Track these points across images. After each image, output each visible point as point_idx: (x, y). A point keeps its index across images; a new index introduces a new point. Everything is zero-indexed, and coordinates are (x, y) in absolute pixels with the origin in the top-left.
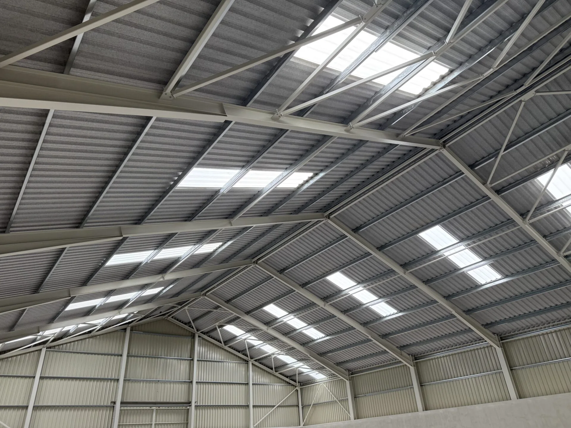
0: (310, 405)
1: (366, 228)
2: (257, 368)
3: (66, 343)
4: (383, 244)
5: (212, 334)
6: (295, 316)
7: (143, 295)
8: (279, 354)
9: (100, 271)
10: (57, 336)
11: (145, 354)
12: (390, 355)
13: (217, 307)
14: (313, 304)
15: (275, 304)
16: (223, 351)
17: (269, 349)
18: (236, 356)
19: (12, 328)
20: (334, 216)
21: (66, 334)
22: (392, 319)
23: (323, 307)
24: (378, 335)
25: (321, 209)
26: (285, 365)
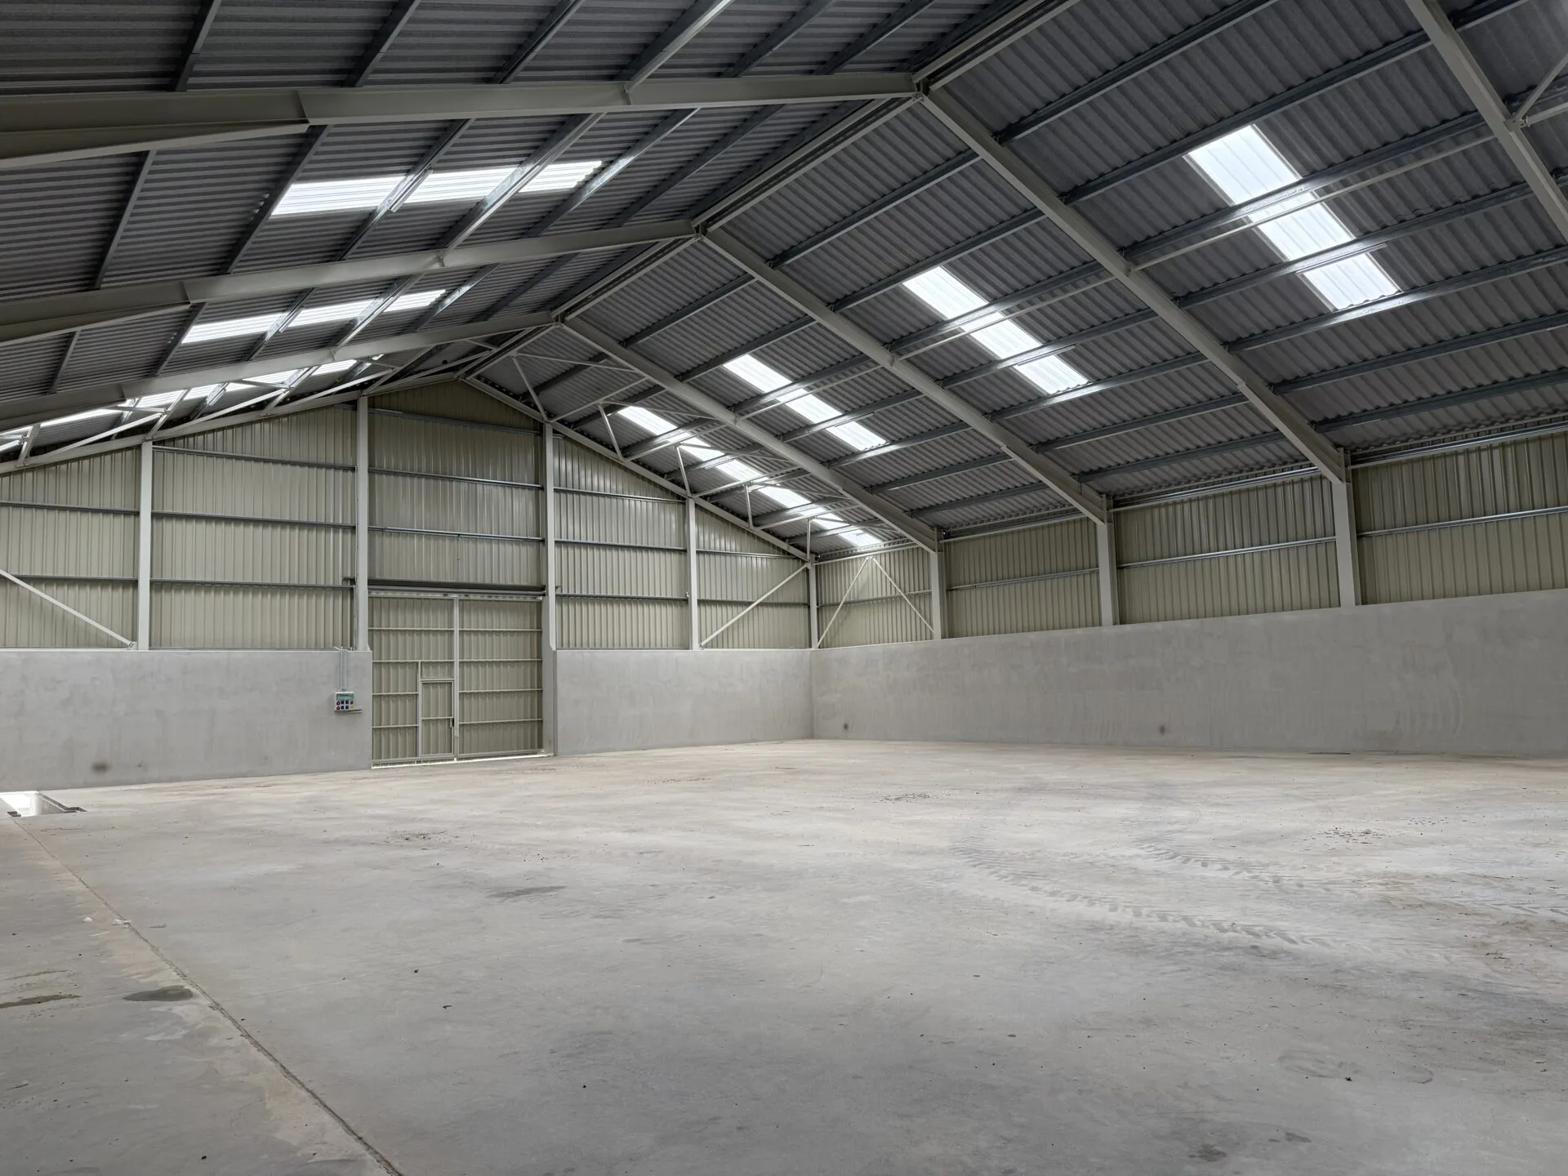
0: (838, 604)
1: (1035, 128)
2: (707, 517)
3: (203, 433)
4: (1080, 182)
5: (589, 427)
6: (809, 389)
7: (389, 310)
8: (764, 484)
9: (257, 233)
10: (175, 411)
11: (416, 467)
12: (1053, 494)
13: (598, 357)
14: (861, 359)
15: (755, 355)
16: (621, 472)
17: (737, 471)
18: (655, 484)
19: (47, 384)
20: (944, 87)
21: (196, 410)
22: (1071, 402)
23: (888, 366)
24: (1026, 442)
25: (904, 60)
26: (779, 511)
